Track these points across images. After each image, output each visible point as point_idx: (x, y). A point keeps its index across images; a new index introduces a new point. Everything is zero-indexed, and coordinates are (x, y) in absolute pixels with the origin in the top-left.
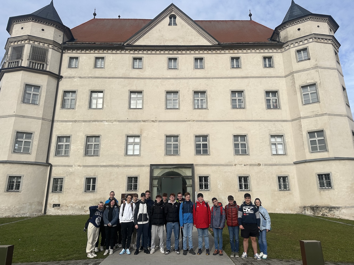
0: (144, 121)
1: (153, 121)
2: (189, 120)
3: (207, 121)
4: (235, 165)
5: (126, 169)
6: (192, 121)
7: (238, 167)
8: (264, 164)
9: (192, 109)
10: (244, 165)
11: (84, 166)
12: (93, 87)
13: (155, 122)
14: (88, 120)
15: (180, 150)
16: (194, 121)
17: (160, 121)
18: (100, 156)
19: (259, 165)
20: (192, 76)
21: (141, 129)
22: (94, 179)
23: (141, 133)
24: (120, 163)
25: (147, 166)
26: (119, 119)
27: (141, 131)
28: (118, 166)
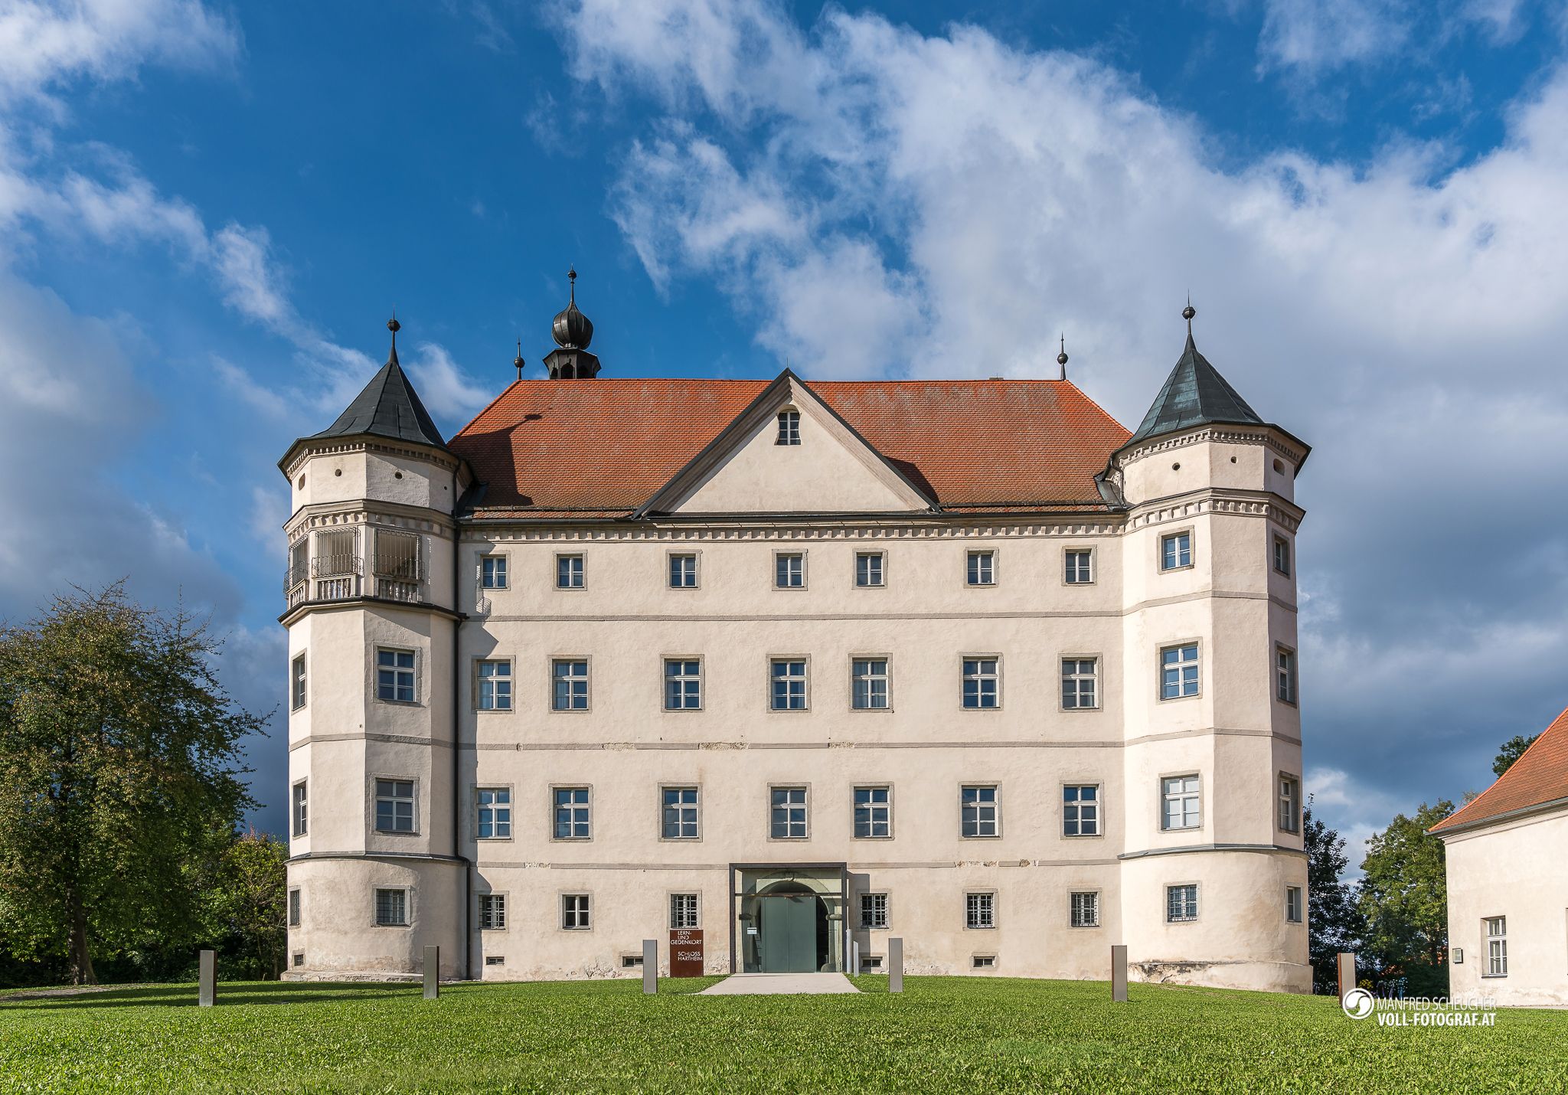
0: (708, 746)
1: (734, 746)
2: (838, 741)
3: (888, 746)
4: (960, 865)
5: (665, 874)
6: (846, 745)
7: (967, 869)
8: (1037, 863)
9: (847, 711)
10: (985, 865)
11: (554, 866)
12: (559, 647)
13: (738, 748)
14: (553, 743)
15: (810, 827)
16: (851, 744)
17: (754, 746)
18: (595, 839)
19: (1024, 863)
20: (849, 612)
21: (701, 769)
22: (584, 901)
23: (700, 778)
24: (650, 859)
25: (721, 867)
26: (637, 741)
27: (701, 772)
28: (645, 867)
